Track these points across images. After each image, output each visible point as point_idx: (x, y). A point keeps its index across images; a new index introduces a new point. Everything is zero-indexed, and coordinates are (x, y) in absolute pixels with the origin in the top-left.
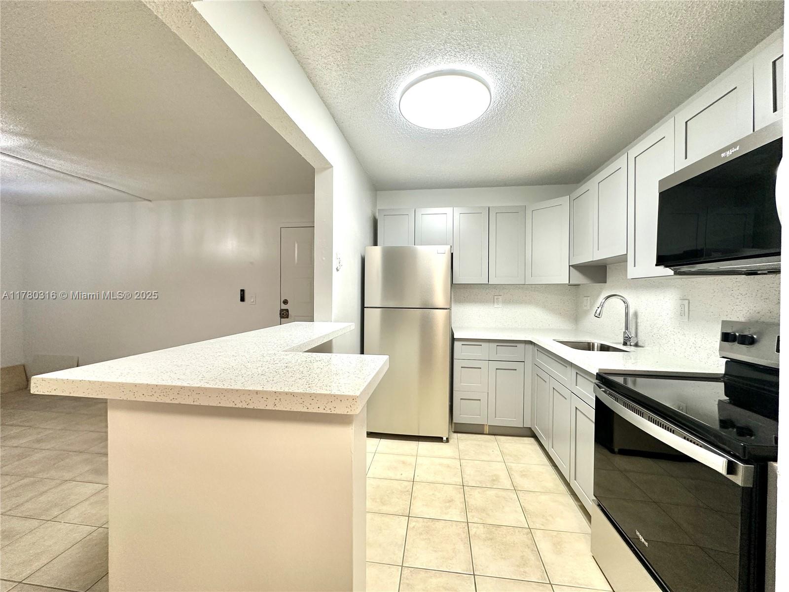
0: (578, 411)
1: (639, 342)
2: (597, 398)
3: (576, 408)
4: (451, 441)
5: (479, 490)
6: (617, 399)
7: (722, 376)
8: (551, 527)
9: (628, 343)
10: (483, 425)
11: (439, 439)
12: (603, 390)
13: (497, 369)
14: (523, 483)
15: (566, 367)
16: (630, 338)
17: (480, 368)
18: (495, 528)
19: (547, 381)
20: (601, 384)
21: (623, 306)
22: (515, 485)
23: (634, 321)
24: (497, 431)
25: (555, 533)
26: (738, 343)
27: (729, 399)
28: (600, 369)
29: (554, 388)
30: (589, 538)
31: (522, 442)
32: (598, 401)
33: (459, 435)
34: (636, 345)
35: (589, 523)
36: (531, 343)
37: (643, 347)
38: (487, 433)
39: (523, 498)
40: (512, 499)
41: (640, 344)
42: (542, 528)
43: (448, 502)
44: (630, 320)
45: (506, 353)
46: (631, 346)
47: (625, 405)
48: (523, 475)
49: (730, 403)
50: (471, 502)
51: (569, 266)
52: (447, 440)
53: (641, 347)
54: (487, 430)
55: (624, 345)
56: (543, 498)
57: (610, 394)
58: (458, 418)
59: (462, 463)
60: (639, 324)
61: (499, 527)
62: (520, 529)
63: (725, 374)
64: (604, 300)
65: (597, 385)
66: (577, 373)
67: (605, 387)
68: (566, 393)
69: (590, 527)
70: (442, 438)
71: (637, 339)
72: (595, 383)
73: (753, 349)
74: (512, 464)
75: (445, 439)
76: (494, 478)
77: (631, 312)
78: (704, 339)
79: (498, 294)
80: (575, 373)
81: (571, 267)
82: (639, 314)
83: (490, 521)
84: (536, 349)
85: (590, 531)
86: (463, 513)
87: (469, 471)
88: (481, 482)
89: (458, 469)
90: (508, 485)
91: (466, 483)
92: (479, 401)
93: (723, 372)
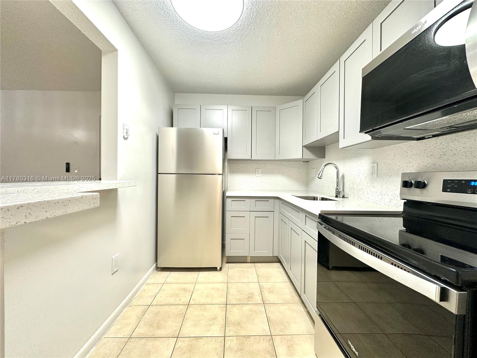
0: (306, 243)
1: (345, 195)
2: (319, 233)
3: (305, 241)
4: (223, 270)
5: (238, 306)
6: (334, 233)
7: (401, 213)
8: (287, 332)
9: (339, 196)
10: (247, 256)
11: (214, 269)
12: (324, 226)
13: (255, 217)
14: (270, 298)
15: (299, 212)
16: (340, 192)
17: (245, 217)
18: (245, 339)
19: (287, 223)
20: (322, 221)
21: (335, 170)
22: (264, 299)
23: (342, 182)
24: (256, 260)
25: (289, 337)
26: (415, 187)
27: (406, 229)
28: (321, 211)
29: (291, 228)
30: (313, 337)
31: (272, 266)
32: (320, 235)
33: (230, 264)
34: (343, 197)
35: (314, 326)
36: (278, 198)
37: (347, 198)
38: (249, 262)
39: (269, 309)
40: (260, 312)
41: (346, 196)
42: (281, 333)
43: (213, 320)
44: (340, 180)
45: (262, 206)
46: (340, 197)
47: (340, 236)
48: (271, 291)
49: (407, 231)
50: (230, 317)
51: (303, 146)
52: (221, 269)
53: (346, 198)
54: (249, 260)
55: (336, 197)
56: (282, 308)
57: (329, 229)
58: (228, 253)
59: (229, 286)
60: (345, 183)
61: (248, 338)
62: (265, 337)
63: (403, 212)
64: (324, 167)
65: (319, 223)
66: (306, 216)
67: (325, 224)
68: (299, 231)
69: (314, 328)
70: (217, 268)
71: (344, 193)
72: (318, 221)
73: (425, 191)
74: (264, 284)
75: (218, 268)
76: (250, 296)
77: (340, 175)
78: (387, 189)
79: (258, 167)
80: (305, 216)
81: (303, 147)
82: (345, 176)
83: (243, 333)
84: (281, 202)
85: (313, 331)
86: (222, 329)
87: (233, 291)
88: (239, 300)
89: (225, 291)
90: (259, 300)
91: (229, 302)
92: (243, 240)
93: (402, 210)
